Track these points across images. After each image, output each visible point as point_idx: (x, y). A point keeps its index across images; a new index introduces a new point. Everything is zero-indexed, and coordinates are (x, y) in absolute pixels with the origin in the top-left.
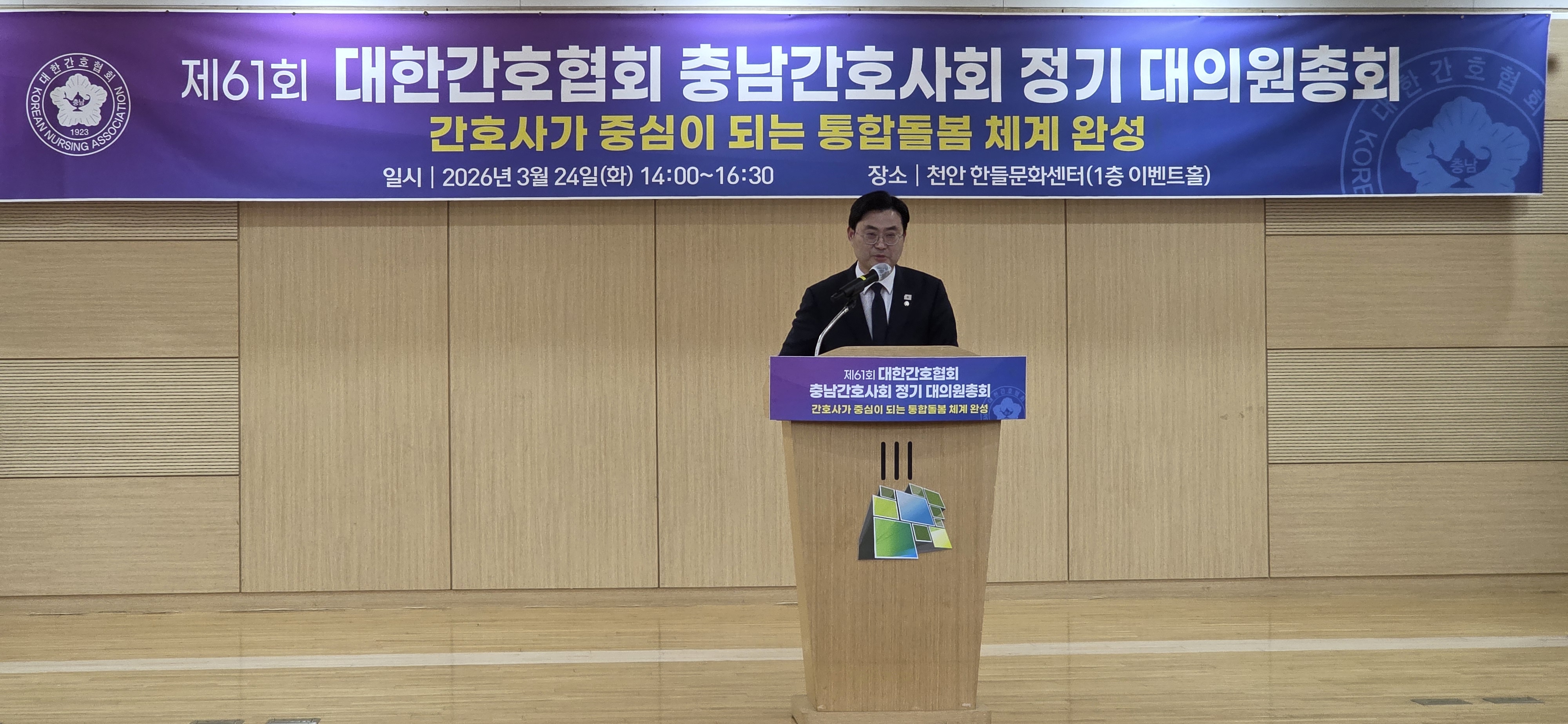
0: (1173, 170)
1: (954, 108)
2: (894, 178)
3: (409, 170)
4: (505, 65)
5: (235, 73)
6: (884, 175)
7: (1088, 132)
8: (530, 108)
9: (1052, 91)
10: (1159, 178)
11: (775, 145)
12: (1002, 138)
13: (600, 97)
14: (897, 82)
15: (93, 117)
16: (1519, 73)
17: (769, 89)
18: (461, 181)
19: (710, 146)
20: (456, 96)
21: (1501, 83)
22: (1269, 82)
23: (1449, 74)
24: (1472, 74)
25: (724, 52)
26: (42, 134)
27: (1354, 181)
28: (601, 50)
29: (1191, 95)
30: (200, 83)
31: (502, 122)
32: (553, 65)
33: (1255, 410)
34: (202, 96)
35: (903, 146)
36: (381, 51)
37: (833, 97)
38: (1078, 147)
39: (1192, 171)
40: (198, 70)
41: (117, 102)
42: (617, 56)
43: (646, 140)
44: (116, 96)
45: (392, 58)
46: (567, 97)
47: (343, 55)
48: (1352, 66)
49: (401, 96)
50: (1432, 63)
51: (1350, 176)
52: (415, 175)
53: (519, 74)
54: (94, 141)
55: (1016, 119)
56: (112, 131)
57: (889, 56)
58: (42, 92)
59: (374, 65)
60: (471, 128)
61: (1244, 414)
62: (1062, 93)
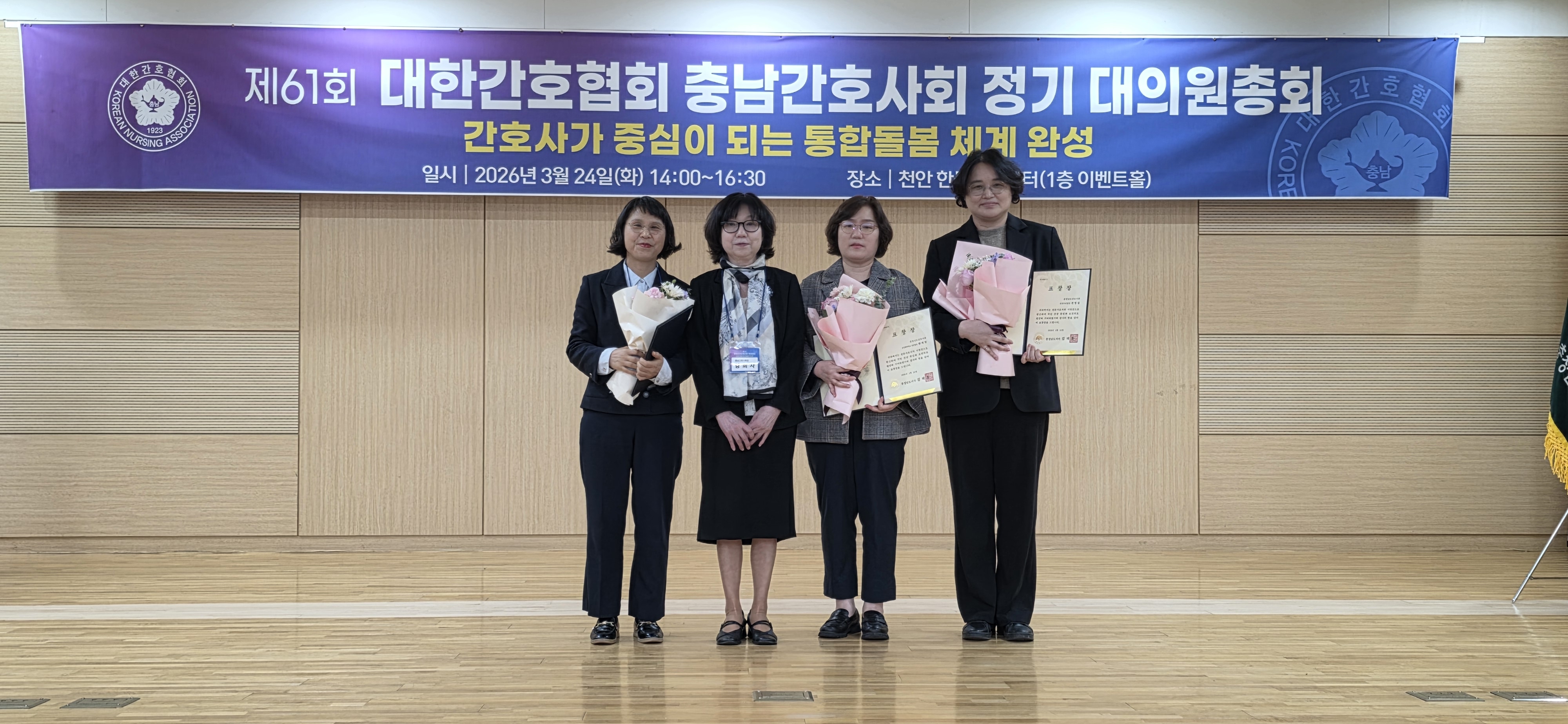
0: (1118, 175)
1: (924, 120)
2: (870, 182)
3: (445, 168)
4: (530, 77)
5: (293, 80)
6: (861, 179)
7: (1042, 141)
8: (553, 116)
9: (1011, 105)
10: (1105, 182)
11: (767, 152)
12: (966, 146)
13: (615, 107)
14: (875, 95)
15: (167, 117)
16: (1429, 91)
17: (762, 102)
18: (492, 178)
19: (711, 152)
20: (488, 103)
21: (1413, 98)
22: (1205, 97)
23: (1366, 91)
24: (1387, 91)
25: (723, 69)
26: (122, 131)
27: (1279, 186)
28: (615, 65)
29: (1135, 108)
30: (261, 89)
31: (528, 127)
32: (573, 78)
33: (1187, 388)
34: (263, 101)
35: (878, 154)
36: (421, 62)
37: (817, 109)
38: (1033, 154)
39: (1135, 175)
40: (260, 77)
41: (188, 105)
42: (629, 70)
43: (654, 145)
44: (187, 99)
45: (431, 69)
46: (585, 106)
47: (388, 66)
48: (1279, 84)
49: (438, 103)
50: (1351, 82)
51: (1276, 180)
52: (450, 172)
53: (543, 85)
54: (167, 138)
55: (979, 129)
56: (184, 130)
57: (867, 73)
58: (122, 95)
59: (415, 75)
60: (500, 132)
61: (1177, 391)
62: (1020, 106)
